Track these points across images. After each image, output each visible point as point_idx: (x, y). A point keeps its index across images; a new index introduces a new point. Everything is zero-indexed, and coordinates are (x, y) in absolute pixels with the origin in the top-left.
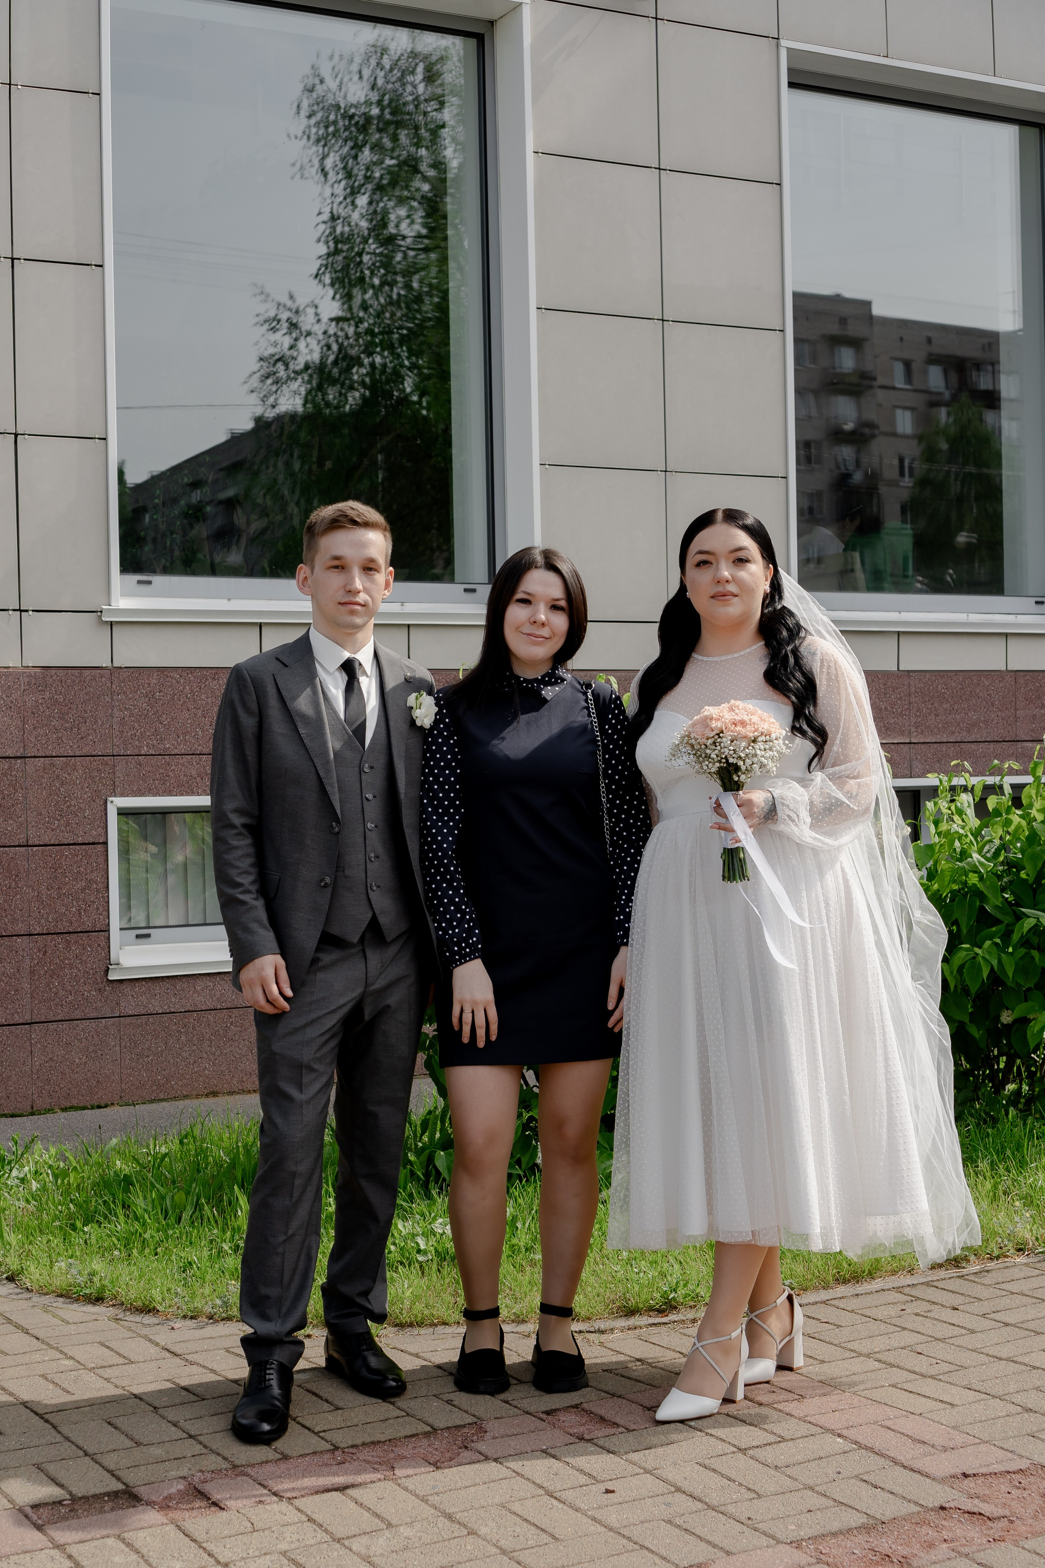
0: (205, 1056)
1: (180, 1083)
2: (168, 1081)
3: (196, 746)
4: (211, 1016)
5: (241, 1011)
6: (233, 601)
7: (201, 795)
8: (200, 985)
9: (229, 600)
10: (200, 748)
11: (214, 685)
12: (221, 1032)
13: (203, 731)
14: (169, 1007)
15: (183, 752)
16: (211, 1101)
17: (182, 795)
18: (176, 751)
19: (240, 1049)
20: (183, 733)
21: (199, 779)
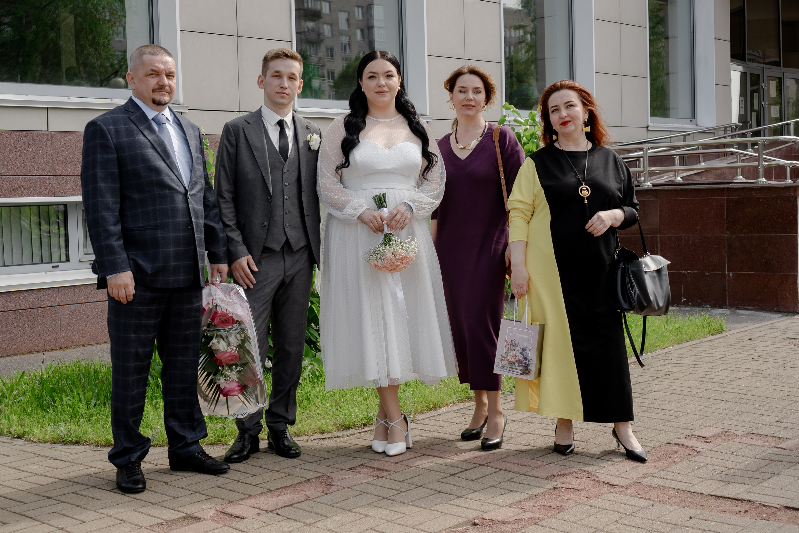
0: (26, 333)
1: (14, 347)
2: (8, 346)
3: (17, 171)
4: (28, 312)
5: (43, 309)
6: (29, 96)
7: (20, 197)
8: (22, 296)
9: (27, 95)
10: (19, 172)
11: (25, 139)
12: (34, 320)
13: (20, 164)
14: (7, 308)
15: (11, 174)
16: (30, 356)
17: (11, 197)
18: (7, 174)
19: (43, 329)
20: (10, 165)
21: (19, 189)
